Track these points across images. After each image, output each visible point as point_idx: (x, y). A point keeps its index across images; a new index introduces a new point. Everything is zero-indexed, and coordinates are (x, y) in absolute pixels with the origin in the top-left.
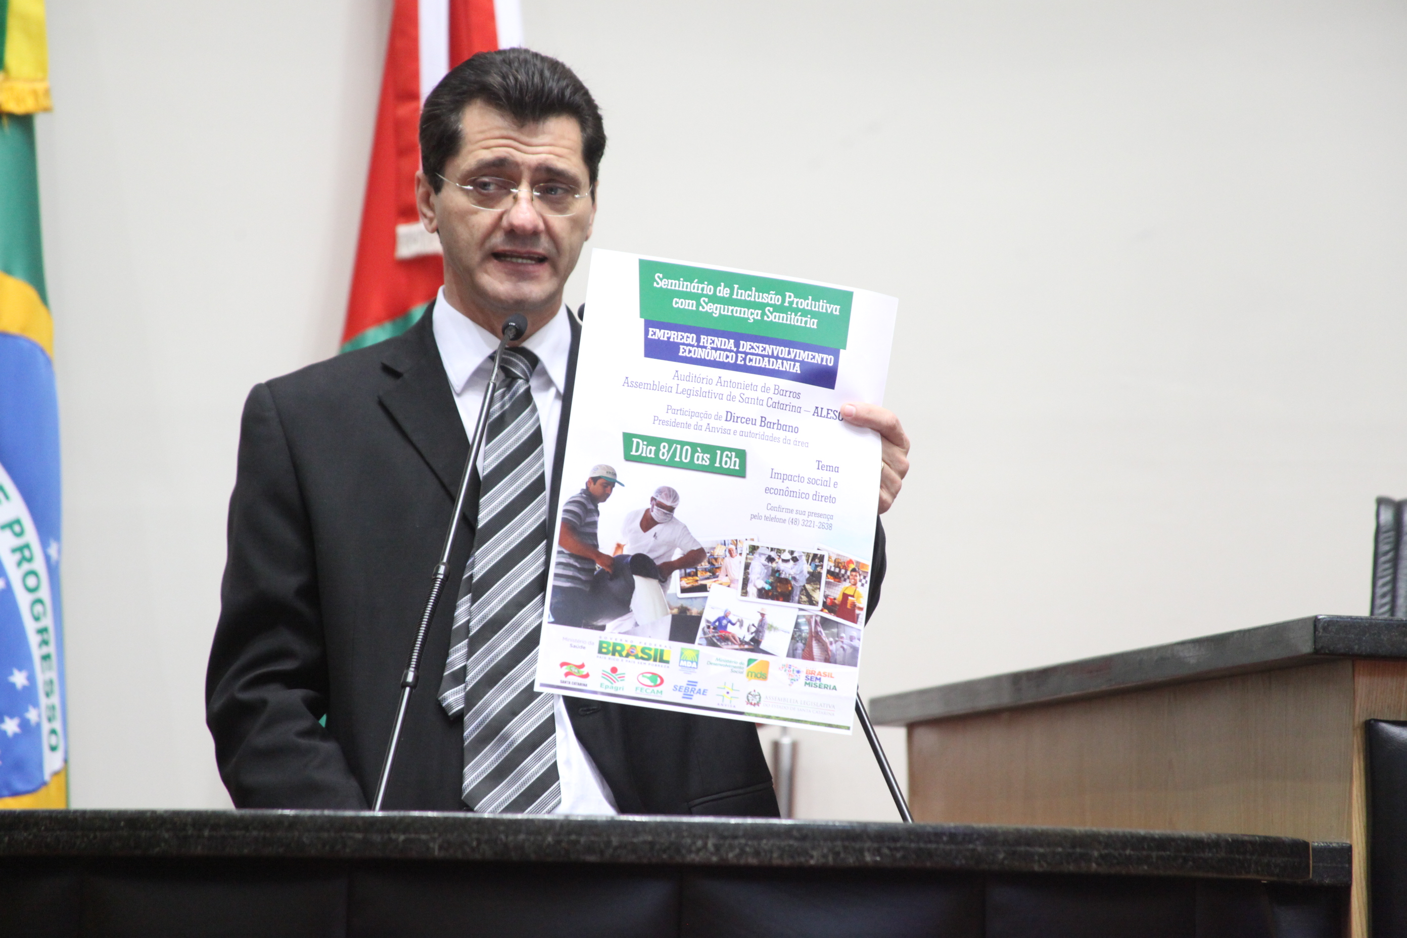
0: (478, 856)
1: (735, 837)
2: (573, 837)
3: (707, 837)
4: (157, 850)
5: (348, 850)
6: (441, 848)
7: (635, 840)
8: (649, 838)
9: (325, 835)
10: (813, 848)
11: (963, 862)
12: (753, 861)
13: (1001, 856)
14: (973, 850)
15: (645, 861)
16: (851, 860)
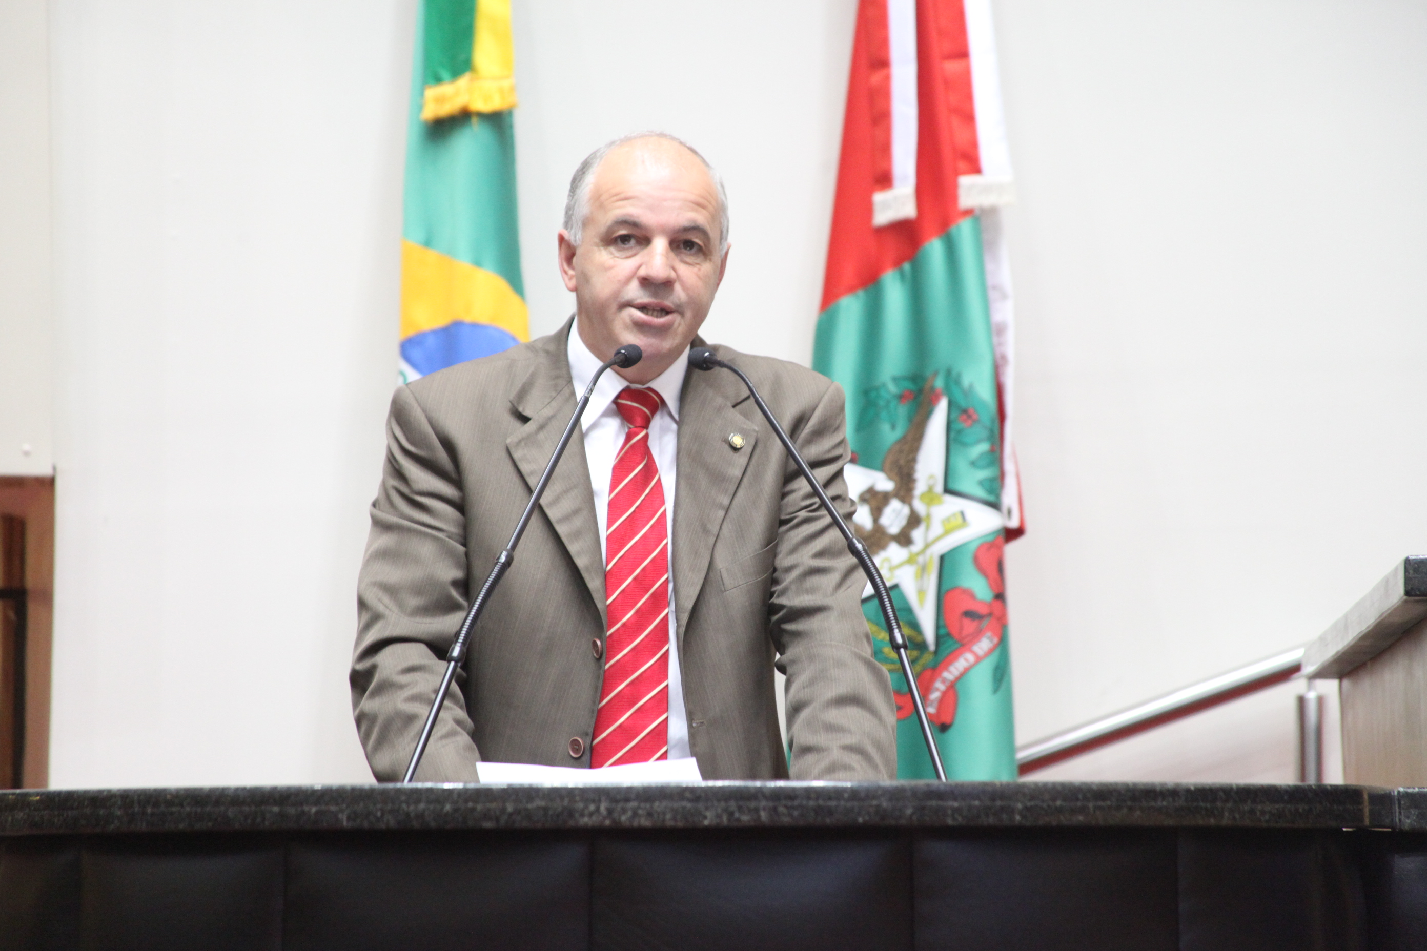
0: (382, 826)
1: (627, 800)
2: (470, 805)
3: (600, 801)
4: (112, 827)
5: (267, 823)
6: (349, 818)
7: (530, 806)
8: (542, 803)
9: (246, 809)
10: (707, 809)
11: (867, 818)
12: (645, 822)
13: (909, 811)
14: (878, 806)
15: (539, 826)
16: (745, 818)
